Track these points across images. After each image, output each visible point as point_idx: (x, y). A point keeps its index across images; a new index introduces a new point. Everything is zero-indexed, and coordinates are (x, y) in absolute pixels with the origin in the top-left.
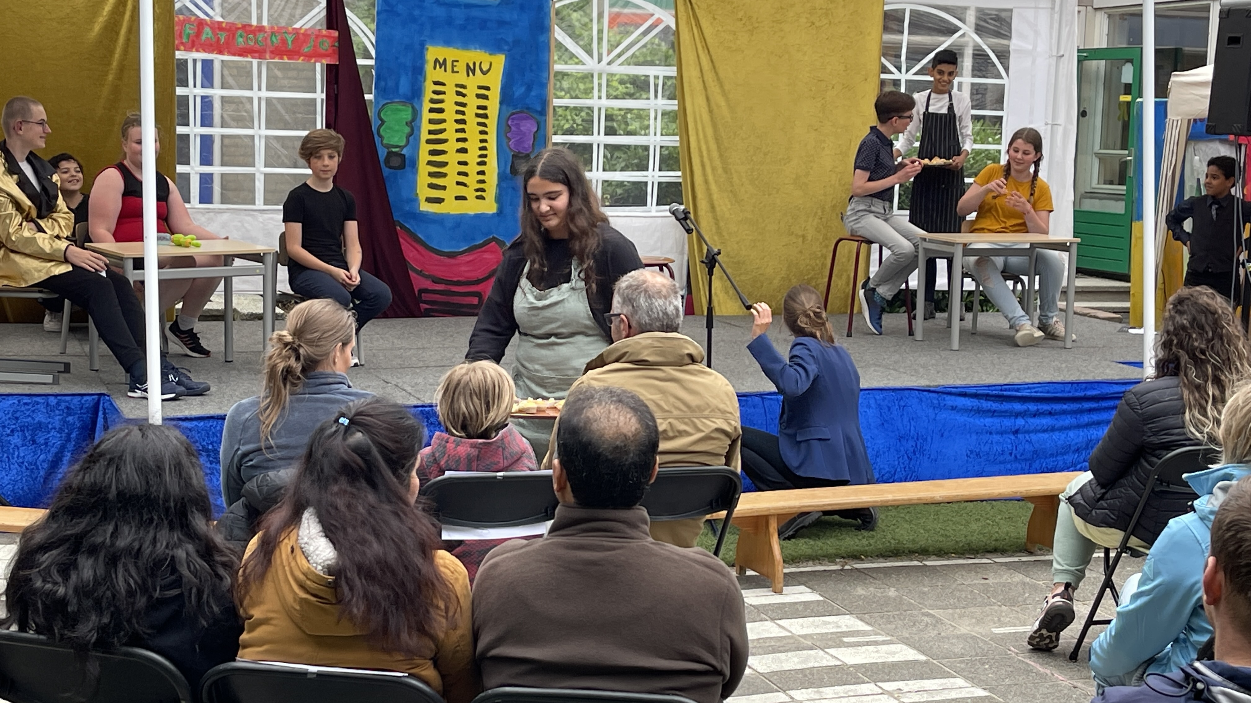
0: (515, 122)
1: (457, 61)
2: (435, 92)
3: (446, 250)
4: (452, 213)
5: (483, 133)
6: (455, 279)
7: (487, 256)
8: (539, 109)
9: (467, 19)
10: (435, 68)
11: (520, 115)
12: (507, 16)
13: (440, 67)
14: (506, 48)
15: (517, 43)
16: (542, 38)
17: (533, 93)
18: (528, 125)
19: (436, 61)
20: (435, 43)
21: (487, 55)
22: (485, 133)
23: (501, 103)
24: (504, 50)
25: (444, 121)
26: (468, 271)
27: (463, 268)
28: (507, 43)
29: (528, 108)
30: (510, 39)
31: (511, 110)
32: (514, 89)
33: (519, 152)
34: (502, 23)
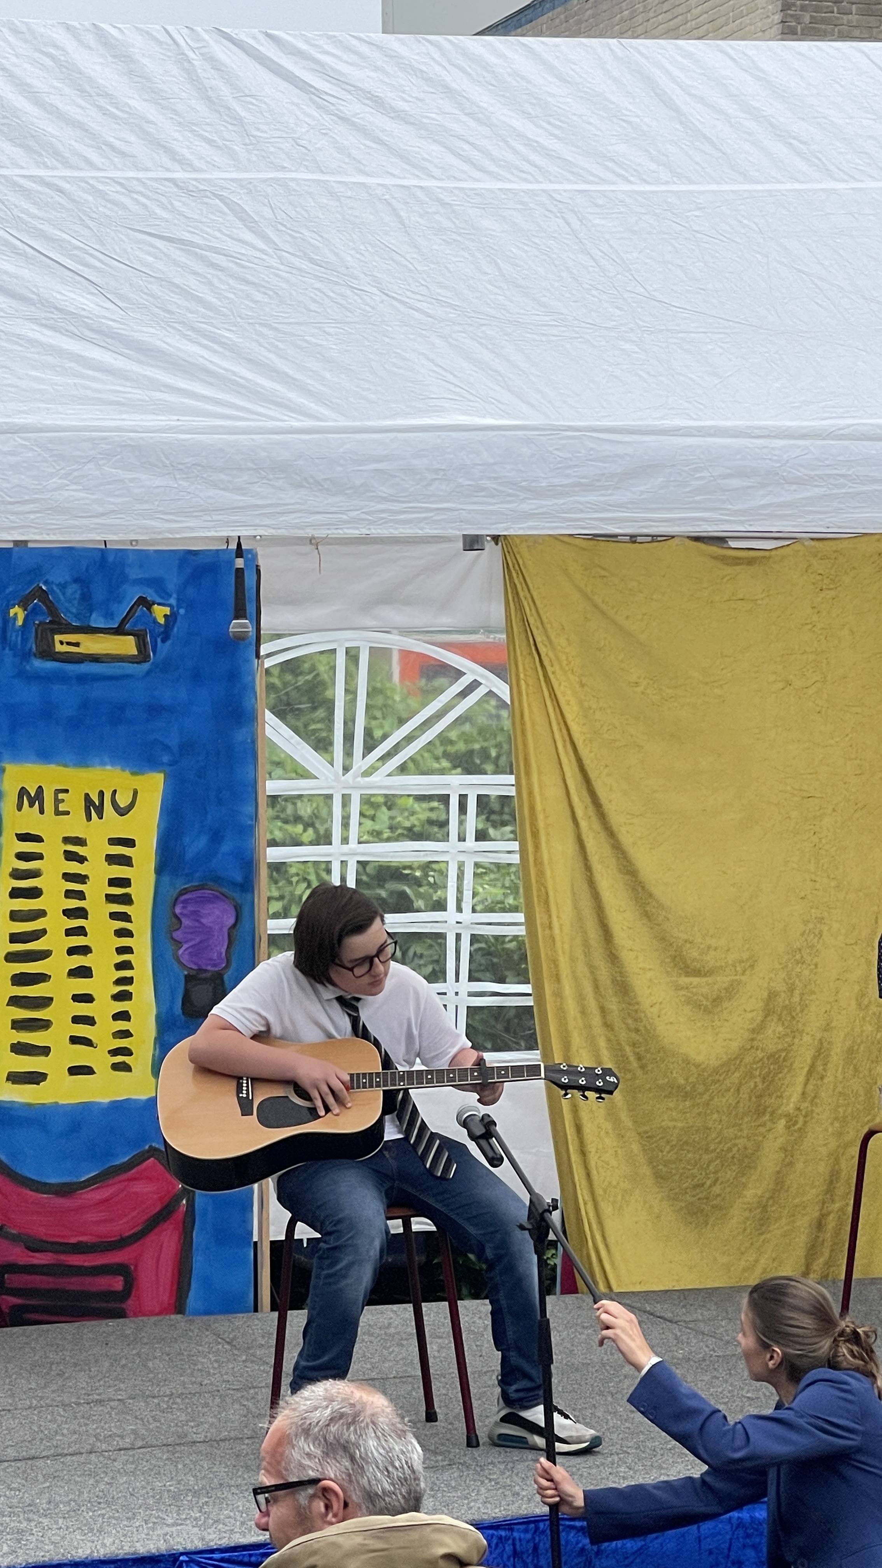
0: (190, 908)
1: (67, 791)
2: (21, 856)
3: (53, 1180)
4: (61, 1102)
5: (122, 933)
6: (73, 1240)
7: (140, 1187)
8: (239, 878)
9: (84, 705)
10: (20, 807)
11: (199, 893)
12: (166, 695)
13: (31, 805)
14: (165, 759)
15: (187, 747)
16: (240, 735)
17: (226, 847)
18: (217, 912)
19: (23, 792)
20: (18, 756)
21: (127, 774)
22: (128, 934)
23: (160, 870)
24: (162, 764)
25: (41, 914)
26: (98, 1223)
27: (91, 1216)
28: (166, 748)
29: (217, 879)
30: (174, 741)
31: (180, 885)
32: (187, 840)
33: (201, 970)
34: (155, 710)
